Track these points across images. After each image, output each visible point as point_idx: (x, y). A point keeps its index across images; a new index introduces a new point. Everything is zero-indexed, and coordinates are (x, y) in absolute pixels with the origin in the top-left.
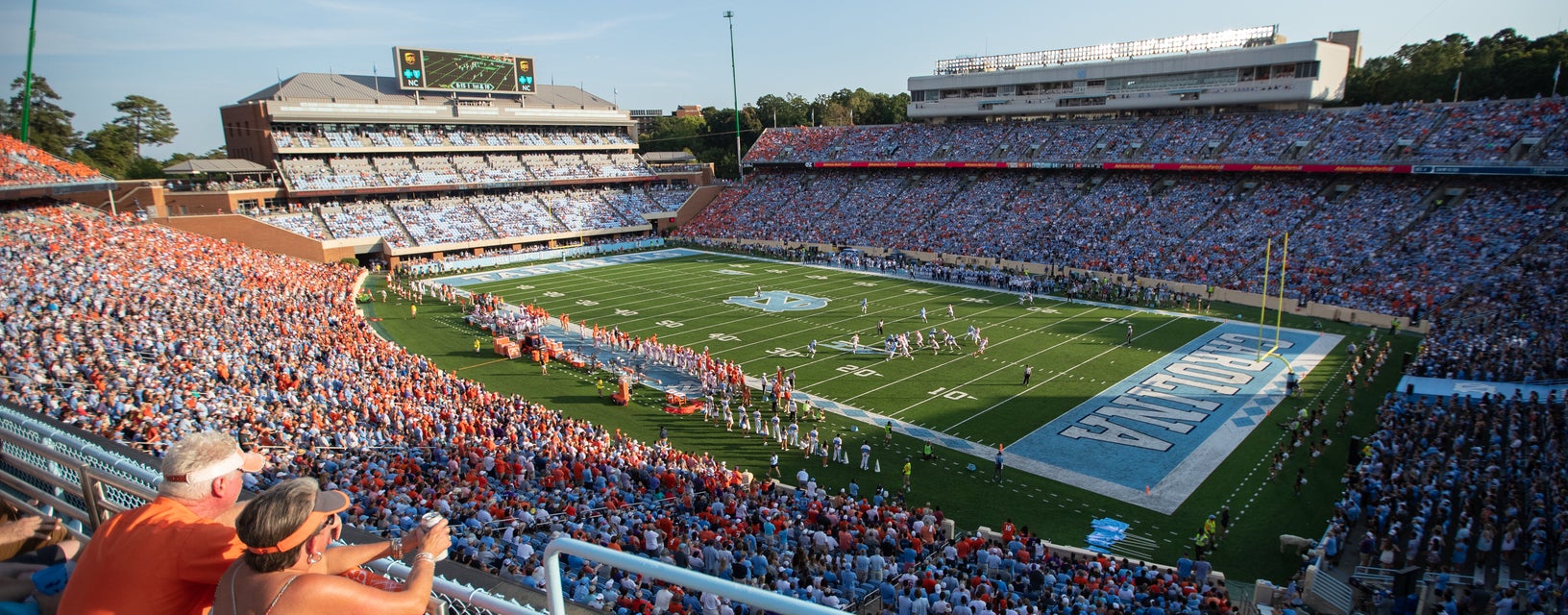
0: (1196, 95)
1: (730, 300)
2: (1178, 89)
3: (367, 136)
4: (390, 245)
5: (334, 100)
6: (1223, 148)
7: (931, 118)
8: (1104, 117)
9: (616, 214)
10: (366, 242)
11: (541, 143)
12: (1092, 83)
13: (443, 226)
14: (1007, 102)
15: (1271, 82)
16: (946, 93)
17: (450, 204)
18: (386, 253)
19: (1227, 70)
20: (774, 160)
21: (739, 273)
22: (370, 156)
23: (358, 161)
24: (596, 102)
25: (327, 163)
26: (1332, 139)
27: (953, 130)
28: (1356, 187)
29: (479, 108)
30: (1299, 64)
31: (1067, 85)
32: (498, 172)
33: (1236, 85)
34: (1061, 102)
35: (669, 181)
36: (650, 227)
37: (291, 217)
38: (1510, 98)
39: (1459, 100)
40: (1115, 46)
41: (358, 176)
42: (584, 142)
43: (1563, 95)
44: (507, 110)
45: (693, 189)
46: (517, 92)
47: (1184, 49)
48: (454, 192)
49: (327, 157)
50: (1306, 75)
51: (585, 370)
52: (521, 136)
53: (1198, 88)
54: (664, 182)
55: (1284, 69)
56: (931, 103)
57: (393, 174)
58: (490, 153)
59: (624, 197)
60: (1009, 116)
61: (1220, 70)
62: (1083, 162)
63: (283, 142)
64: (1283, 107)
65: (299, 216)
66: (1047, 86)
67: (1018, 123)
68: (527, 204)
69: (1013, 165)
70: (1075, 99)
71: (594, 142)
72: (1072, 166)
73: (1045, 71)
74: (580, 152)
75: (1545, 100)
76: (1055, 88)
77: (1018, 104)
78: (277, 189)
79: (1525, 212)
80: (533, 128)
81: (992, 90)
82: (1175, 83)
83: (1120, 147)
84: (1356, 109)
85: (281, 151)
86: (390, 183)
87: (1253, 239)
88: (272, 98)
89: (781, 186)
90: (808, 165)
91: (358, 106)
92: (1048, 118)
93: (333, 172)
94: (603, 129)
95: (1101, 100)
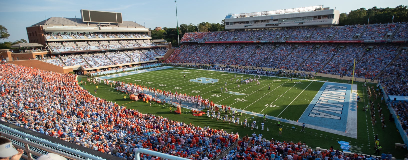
0: (302, 23)
1: (190, 81)
2: (297, 22)
3: (74, 36)
4: (84, 67)
5: (63, 25)
6: (311, 37)
7: (231, 30)
8: (277, 29)
9: (147, 57)
10: (76, 67)
11: (125, 37)
12: (275, 20)
13: (99, 62)
14: (252, 25)
15: (322, 20)
16: (235, 23)
17: (100, 55)
18: (83, 70)
19: (310, 17)
20: (189, 41)
21: (188, 73)
22: (75, 42)
23: (71, 43)
24: (139, 26)
25: (62, 44)
26: (338, 34)
27: (237, 33)
28: (345, 46)
29: (107, 27)
30: (329, 15)
31: (268, 21)
32: (113, 46)
33: (313, 20)
34: (266, 25)
35: (160, 47)
36: (157, 60)
37: (52, 60)
38: (382, 23)
39: (369, 24)
40: (281, 10)
41: (72, 47)
42: (136, 37)
43: (395, 23)
44: (114, 28)
45: (167, 50)
46: (117, 23)
47: (299, 11)
48: (101, 52)
49: (62, 42)
50: (331, 18)
51: (161, 103)
52: (119, 35)
53: (303, 21)
54: (159, 48)
55: (325, 16)
56: (231, 26)
57: (82, 47)
58: (110, 40)
59: (149, 52)
60: (252, 29)
61: (308, 17)
62: (274, 41)
63: (48, 38)
64: (324, 26)
65: (55, 60)
66: (262, 21)
67: (255, 31)
68: (122, 55)
69: (255, 42)
70: (270, 24)
71: (139, 37)
72: (271, 42)
73: (262, 17)
74: (135, 40)
75: (390, 24)
76: (264, 21)
77: (255, 26)
78: (47, 52)
79: (390, 52)
80: (122, 33)
81: (248, 22)
82: (296, 20)
83: (283, 37)
84: (343, 27)
85: (48, 40)
86: (82, 49)
87: (323, 60)
88: (44, 25)
89: (191, 48)
90: (199, 42)
91: (71, 27)
92: (262, 29)
93: (64, 46)
94: (141, 33)
95: (277, 24)
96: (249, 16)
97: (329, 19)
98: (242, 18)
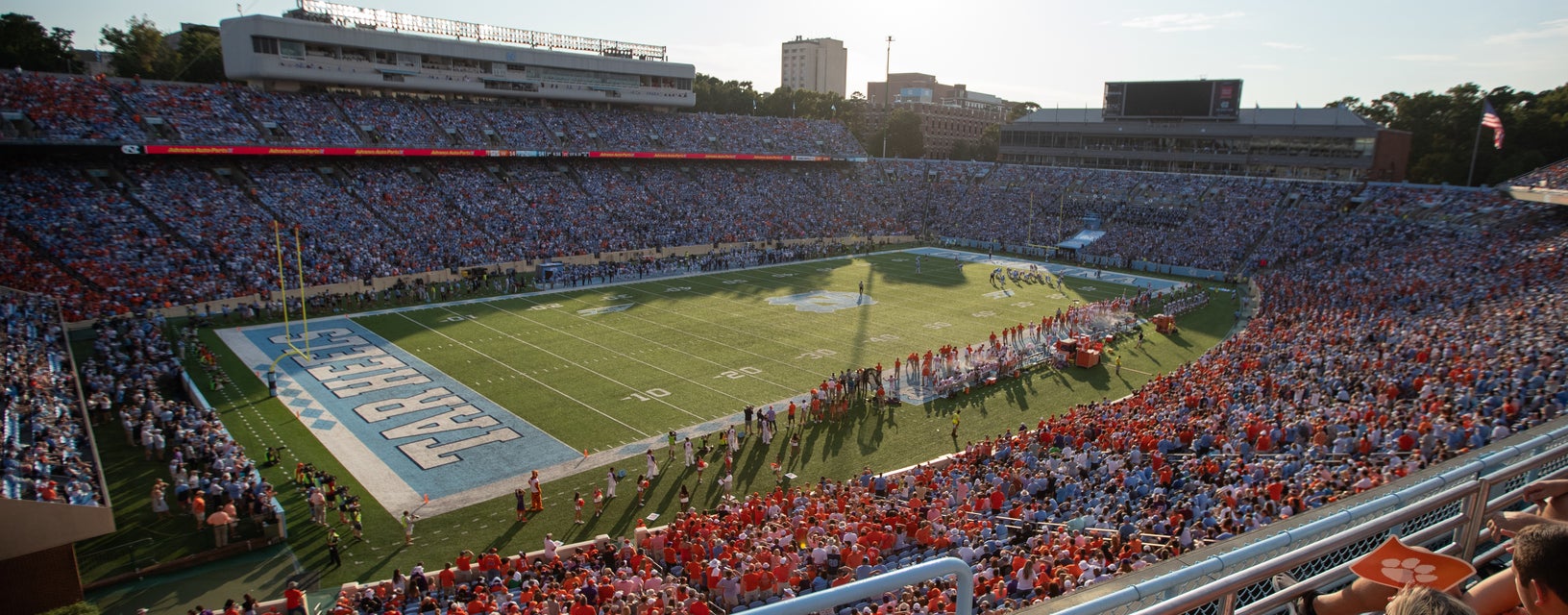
14: (410, 74)
27: (331, 103)
30: (681, 79)
34: (486, 83)
38: (778, 117)
50: (684, 89)
96: (396, 26)
97: (683, 92)
98: (365, 33)
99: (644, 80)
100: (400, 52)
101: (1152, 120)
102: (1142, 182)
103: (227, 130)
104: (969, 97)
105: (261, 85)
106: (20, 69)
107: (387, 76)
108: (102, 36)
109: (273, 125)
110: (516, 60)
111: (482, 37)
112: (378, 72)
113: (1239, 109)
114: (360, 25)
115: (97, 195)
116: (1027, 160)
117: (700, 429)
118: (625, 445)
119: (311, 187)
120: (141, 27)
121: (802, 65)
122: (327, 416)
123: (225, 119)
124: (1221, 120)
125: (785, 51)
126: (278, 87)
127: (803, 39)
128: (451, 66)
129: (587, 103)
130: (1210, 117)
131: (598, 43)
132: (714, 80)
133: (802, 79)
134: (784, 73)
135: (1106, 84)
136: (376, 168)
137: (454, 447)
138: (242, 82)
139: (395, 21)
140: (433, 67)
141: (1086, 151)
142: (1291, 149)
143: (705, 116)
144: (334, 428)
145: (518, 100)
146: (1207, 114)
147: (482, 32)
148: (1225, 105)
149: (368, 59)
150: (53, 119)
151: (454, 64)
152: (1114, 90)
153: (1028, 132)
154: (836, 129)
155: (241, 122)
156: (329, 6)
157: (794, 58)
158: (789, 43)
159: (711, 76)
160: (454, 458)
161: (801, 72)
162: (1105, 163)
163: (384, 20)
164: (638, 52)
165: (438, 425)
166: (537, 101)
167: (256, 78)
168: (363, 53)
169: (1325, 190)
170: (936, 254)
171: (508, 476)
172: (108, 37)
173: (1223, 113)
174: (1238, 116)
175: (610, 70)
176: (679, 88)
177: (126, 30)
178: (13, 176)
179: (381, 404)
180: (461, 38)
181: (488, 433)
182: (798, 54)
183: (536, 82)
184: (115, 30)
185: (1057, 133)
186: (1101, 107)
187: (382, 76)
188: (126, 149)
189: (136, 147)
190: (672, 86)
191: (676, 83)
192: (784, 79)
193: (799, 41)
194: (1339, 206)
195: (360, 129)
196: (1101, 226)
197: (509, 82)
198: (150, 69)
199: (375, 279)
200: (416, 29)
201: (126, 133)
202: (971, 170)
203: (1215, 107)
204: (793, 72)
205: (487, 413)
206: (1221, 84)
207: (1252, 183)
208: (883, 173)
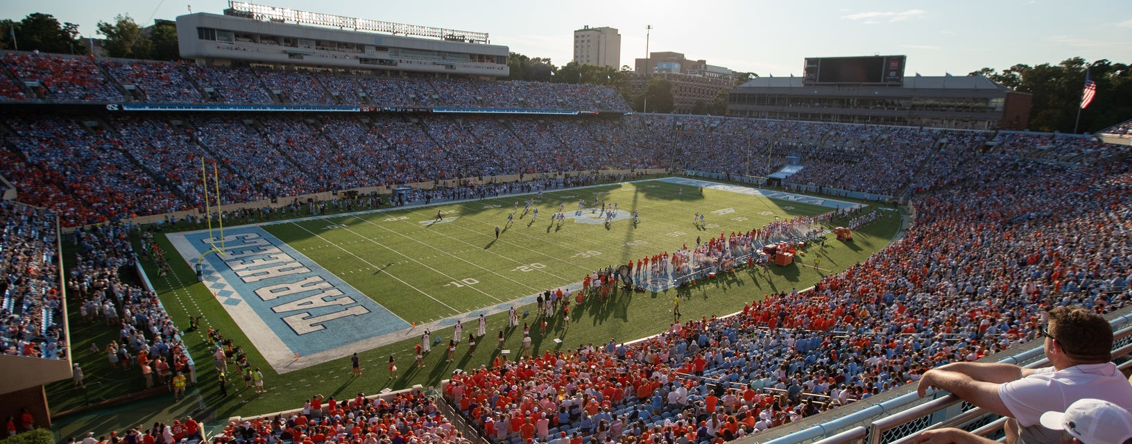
0: (452, 66)
27: (252, 74)
30: (498, 57)
33: (471, 63)
34: (361, 60)
50: (501, 63)
56: (224, 44)
70: (373, 59)
83: (425, 97)
95: (391, 62)
96: (297, 20)
97: (500, 66)
98: (276, 24)
99: (472, 57)
100: (300, 38)
101: (839, 85)
102: (830, 130)
103: (179, 93)
104: (708, 69)
105: (204, 62)
106: (37, 52)
107: (291, 55)
108: (98, 28)
109: (212, 90)
110: (381, 44)
111: (358, 27)
112: (285, 52)
113: (903, 77)
114: (272, 19)
115: (90, 140)
116: (748, 114)
117: (498, 308)
118: (443, 319)
119: (236, 134)
120: (125, 22)
121: (588, 46)
122: (235, 296)
123: (178, 85)
124: (889, 85)
125: (576, 37)
126: (216, 64)
127: (590, 28)
128: (336, 48)
129: (433, 74)
130: (882, 83)
131: (440, 31)
132: (524, 57)
133: (588, 56)
134: (575, 52)
135: (806, 59)
136: (283, 120)
137: (322, 319)
138: (191, 60)
139: (297, 16)
140: (323, 49)
141: (791, 108)
142: (942, 106)
143: (516, 83)
144: (239, 305)
145: (383, 72)
146: (880, 81)
147: (358, 24)
148: (893, 74)
149: (278, 43)
150: (60, 86)
151: (338, 47)
152: (812, 64)
153: (749, 95)
154: (610, 92)
155: (189, 88)
156: (251, 6)
157: (583, 41)
158: (579, 31)
159: (521, 55)
160: (320, 327)
161: (588, 52)
162: (805, 116)
163: (290, 17)
164: (468, 37)
165: (312, 303)
166: (396, 73)
167: (201, 57)
168: (274, 39)
169: (966, 136)
170: (680, 182)
171: (357, 340)
172: (102, 29)
173: (892, 80)
174: (902, 82)
175: (449, 50)
176: (498, 63)
177: (114, 24)
178: (32, 126)
179: (273, 287)
180: (343, 28)
181: (347, 309)
182: (586, 39)
183: (396, 59)
184: (106, 24)
185: (769, 95)
186: (802, 76)
187: (288, 55)
188: (109, 107)
189: (116, 105)
190: (492, 61)
191: (495, 59)
192: (576, 57)
193: (586, 29)
194: (976, 149)
195: (272, 93)
196: (800, 163)
197: (377, 59)
198: (130, 51)
199: (279, 199)
200: (312, 22)
201: (110, 95)
202: (707, 121)
203: (885, 76)
204: (582, 52)
205: (347, 294)
206: (890, 59)
207: (912, 131)
208: (644, 123)
